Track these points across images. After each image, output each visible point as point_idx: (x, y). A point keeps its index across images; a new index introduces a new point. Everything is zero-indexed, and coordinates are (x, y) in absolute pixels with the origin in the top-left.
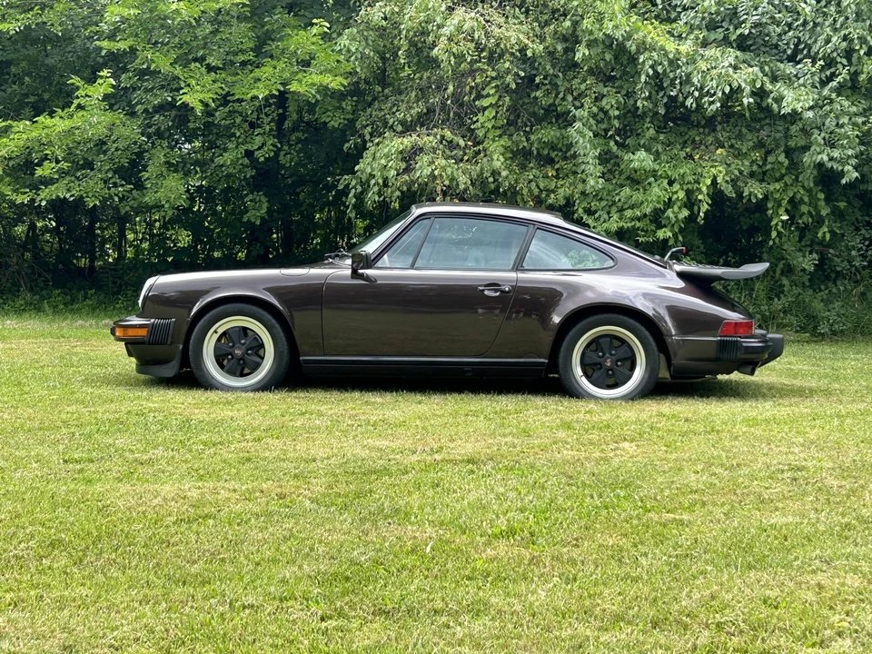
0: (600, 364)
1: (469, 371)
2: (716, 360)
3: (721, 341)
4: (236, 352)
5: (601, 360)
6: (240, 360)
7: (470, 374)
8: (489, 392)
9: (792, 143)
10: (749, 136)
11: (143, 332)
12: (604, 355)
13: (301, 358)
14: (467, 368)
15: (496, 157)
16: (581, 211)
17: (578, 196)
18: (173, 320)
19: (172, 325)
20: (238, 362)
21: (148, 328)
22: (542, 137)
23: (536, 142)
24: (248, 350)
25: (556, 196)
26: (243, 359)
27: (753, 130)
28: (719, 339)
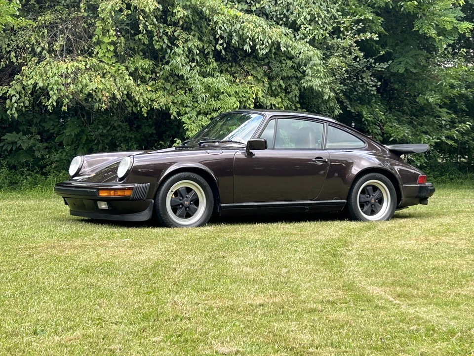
0: (368, 202)
1: (307, 209)
2: (417, 197)
3: (420, 186)
4: (186, 203)
5: (369, 199)
7: (307, 211)
8: (318, 220)
9: (285, 74)
10: (258, 69)
11: (128, 193)
12: (370, 196)
13: (222, 205)
14: (307, 207)
15: (127, 77)
16: (175, 114)
17: (171, 104)
18: (149, 184)
19: (148, 187)
20: (186, 209)
21: (133, 189)
22: (143, 64)
23: (140, 68)
24: (191, 201)
25: (159, 103)
26: (188, 207)
27: (260, 65)
28: (419, 185)
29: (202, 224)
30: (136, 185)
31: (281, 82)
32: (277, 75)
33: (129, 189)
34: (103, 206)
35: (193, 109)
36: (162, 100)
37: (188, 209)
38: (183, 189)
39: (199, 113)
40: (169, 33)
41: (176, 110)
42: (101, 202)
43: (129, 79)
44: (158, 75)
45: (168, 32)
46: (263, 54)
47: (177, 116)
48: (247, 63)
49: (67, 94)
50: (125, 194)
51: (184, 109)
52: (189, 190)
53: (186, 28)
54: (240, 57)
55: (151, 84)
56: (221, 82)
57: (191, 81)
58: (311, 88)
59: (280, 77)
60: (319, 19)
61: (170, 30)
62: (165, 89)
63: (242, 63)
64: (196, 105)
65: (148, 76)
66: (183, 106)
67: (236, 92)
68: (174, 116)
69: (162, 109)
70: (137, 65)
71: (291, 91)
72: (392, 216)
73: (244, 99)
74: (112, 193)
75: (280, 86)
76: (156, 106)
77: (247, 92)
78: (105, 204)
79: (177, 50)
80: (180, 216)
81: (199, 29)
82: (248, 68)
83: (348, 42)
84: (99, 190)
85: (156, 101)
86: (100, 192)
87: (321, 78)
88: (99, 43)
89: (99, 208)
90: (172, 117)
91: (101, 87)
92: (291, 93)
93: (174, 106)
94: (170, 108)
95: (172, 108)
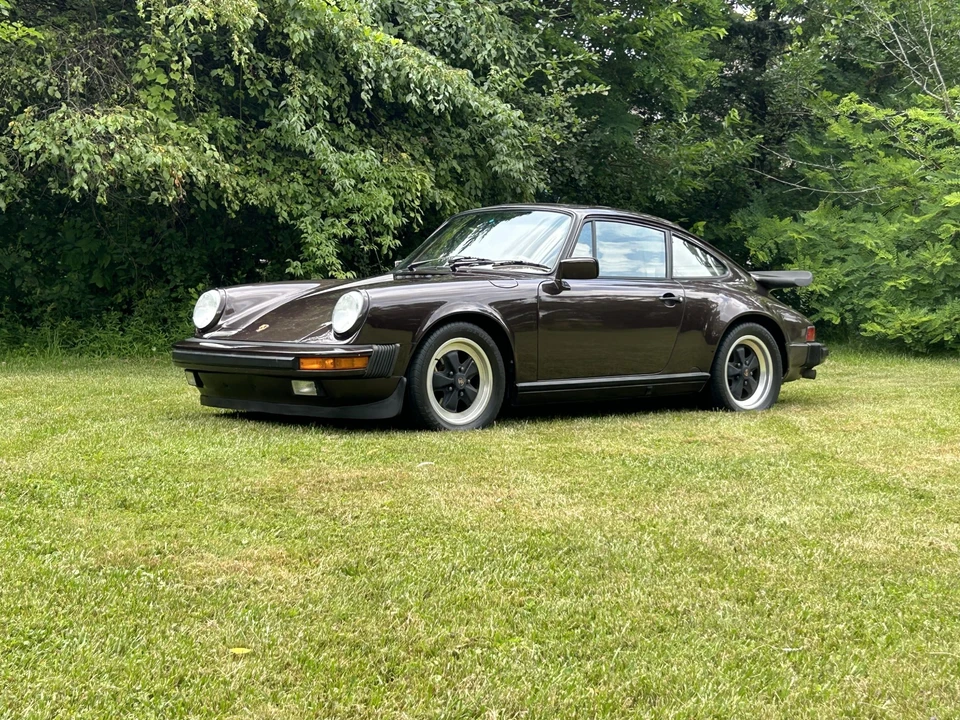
0: (738, 375)
1: (651, 390)
2: (804, 365)
3: (808, 347)
4: (459, 382)
5: (740, 370)
6: (460, 391)
7: (652, 393)
10: (412, 139)
11: (359, 364)
12: (742, 364)
13: (518, 385)
14: (650, 386)
15: (206, 145)
16: (285, 215)
17: (277, 197)
18: (398, 345)
19: (397, 352)
20: (459, 395)
21: (369, 357)
22: (226, 125)
23: (220, 131)
24: (468, 378)
25: (256, 195)
26: (464, 390)
27: (415, 134)
28: (810, 344)
29: (486, 422)
30: (376, 347)
31: (455, 164)
32: (448, 152)
33: (363, 355)
34: (305, 388)
35: (313, 207)
36: (262, 192)
37: (462, 394)
38: (455, 356)
39: (324, 216)
40: (275, 71)
41: (285, 208)
42: (299, 382)
43: (211, 149)
44: (249, 146)
45: (272, 68)
46: (440, 110)
47: (288, 219)
48: (395, 131)
49: (104, 172)
50: (356, 366)
51: (300, 207)
52: (463, 356)
53: (303, 64)
54: (383, 120)
55: (238, 161)
56: (365, 159)
57: (319, 156)
58: (507, 175)
59: (452, 155)
60: (510, 58)
61: (276, 65)
62: (262, 172)
63: (387, 130)
64: (318, 200)
65: (233, 147)
66: (297, 203)
67: (387, 179)
68: (283, 218)
69: (262, 205)
70: (217, 126)
71: (467, 181)
72: (774, 400)
73: (401, 191)
74: (329, 362)
75: (452, 170)
76: (253, 201)
77: (404, 180)
78: (308, 386)
79: (289, 100)
80: (449, 408)
81: (322, 67)
82: (398, 139)
83: (556, 100)
84: (298, 357)
85: (251, 193)
86: (302, 360)
87: (522, 158)
88: (144, 85)
89: (296, 393)
90: (280, 219)
91: (169, 161)
92: (468, 183)
93: (281, 201)
94: (275, 204)
95: (279, 204)
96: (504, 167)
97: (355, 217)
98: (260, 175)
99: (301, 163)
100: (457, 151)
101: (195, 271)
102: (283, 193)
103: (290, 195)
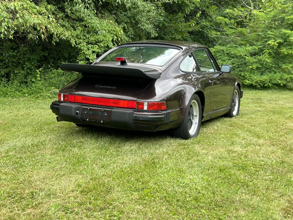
10: (110, 16)
16: (74, 43)
17: (71, 36)
25: (64, 36)
27: (111, 14)
32: (123, 21)
36: (67, 34)
41: (74, 41)
48: (105, 12)
49: (13, 26)
54: (100, 8)
62: (63, 26)
63: (103, 12)
64: (84, 38)
66: (78, 38)
68: (74, 44)
71: (128, 31)
75: (124, 28)
76: (64, 38)
77: (114, 31)
85: (62, 34)
87: (149, 24)
90: (73, 45)
92: (129, 32)
93: (72, 38)
94: (70, 39)
95: (72, 39)
96: (145, 27)
97: (102, 44)
98: (63, 27)
99: (76, 23)
100: (126, 21)
101: (35, 63)
102: (73, 35)
103: (75, 35)
